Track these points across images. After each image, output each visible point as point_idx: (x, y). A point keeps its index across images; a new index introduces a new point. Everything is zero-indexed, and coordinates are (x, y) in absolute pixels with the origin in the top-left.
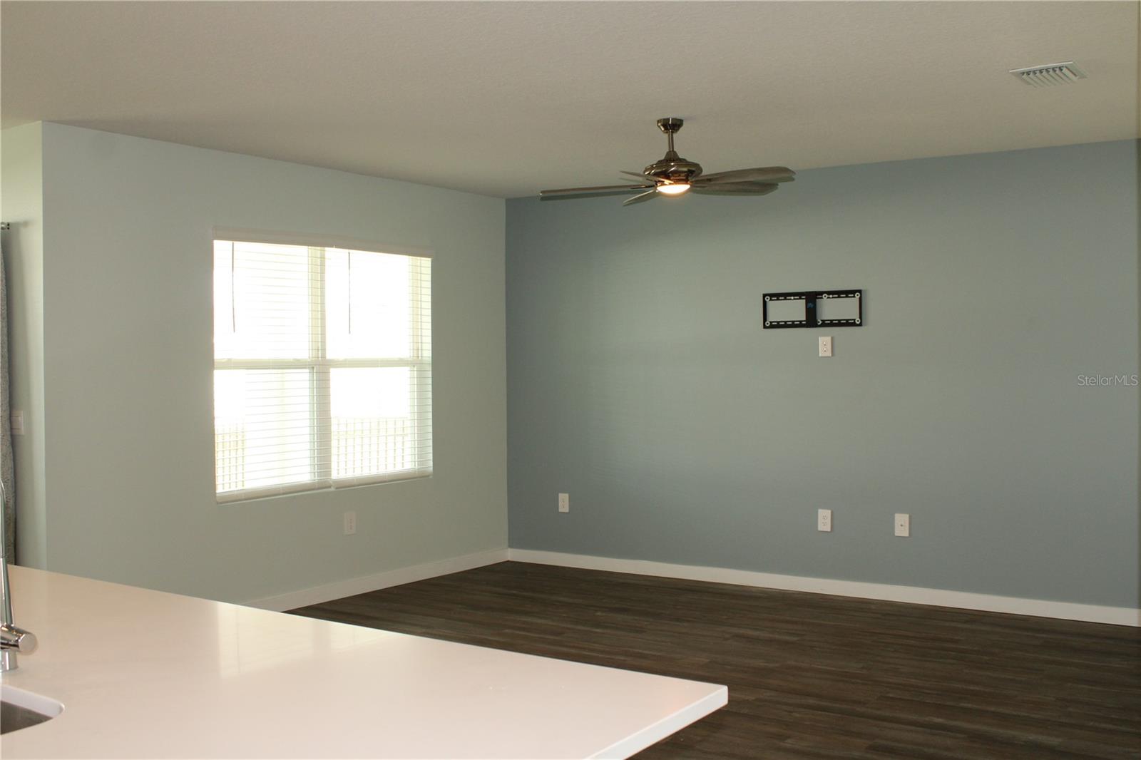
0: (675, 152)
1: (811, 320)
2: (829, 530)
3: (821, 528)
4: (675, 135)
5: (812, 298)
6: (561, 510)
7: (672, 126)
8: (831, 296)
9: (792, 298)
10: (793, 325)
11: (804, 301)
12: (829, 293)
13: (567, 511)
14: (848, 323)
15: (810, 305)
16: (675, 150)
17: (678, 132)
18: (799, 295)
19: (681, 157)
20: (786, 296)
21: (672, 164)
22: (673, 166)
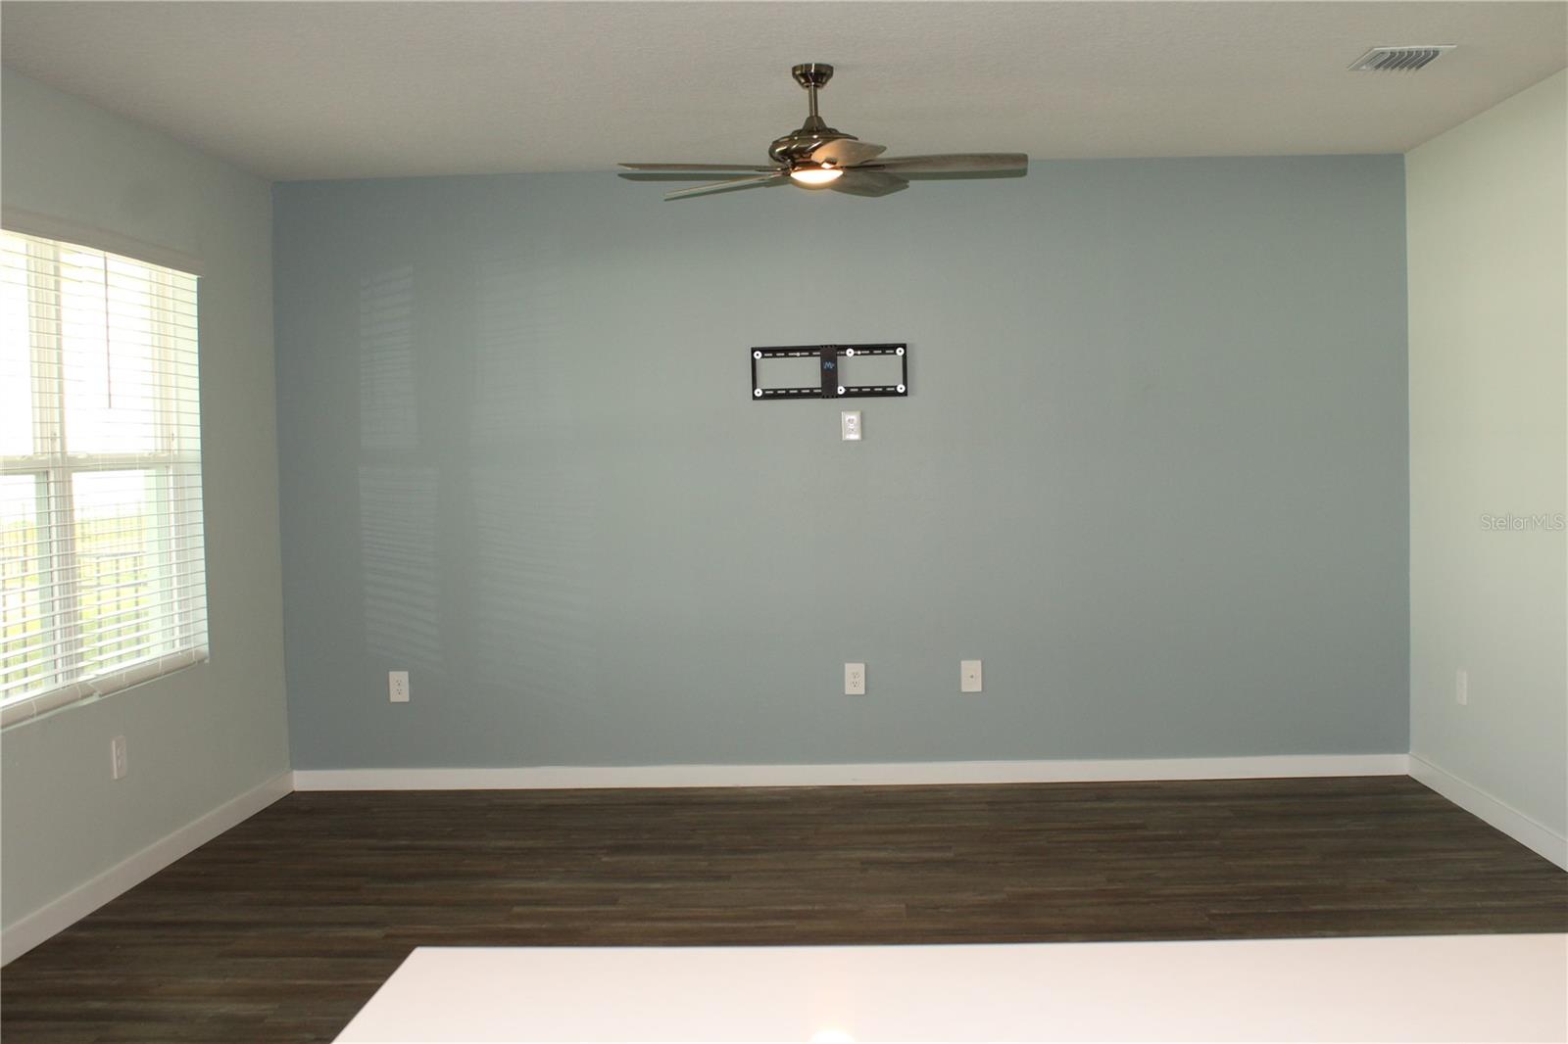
0: (820, 118)
1: (828, 388)
2: (863, 693)
3: (849, 690)
4: (819, 91)
5: (830, 354)
6: (394, 698)
7: (814, 76)
8: (859, 353)
9: (798, 354)
10: (800, 394)
11: (819, 358)
12: (856, 348)
13: (407, 700)
14: (887, 392)
15: (829, 365)
16: (819, 115)
17: (826, 87)
18: (810, 350)
19: (829, 125)
20: (787, 351)
21: (815, 137)
22: (816, 140)
